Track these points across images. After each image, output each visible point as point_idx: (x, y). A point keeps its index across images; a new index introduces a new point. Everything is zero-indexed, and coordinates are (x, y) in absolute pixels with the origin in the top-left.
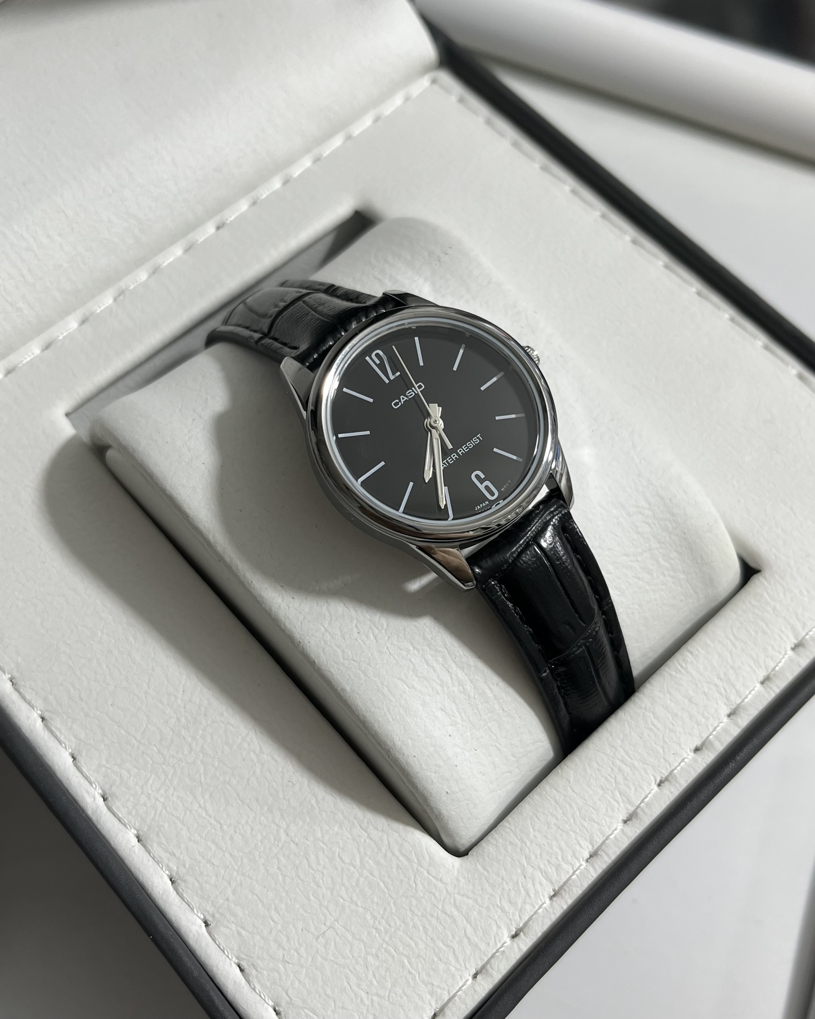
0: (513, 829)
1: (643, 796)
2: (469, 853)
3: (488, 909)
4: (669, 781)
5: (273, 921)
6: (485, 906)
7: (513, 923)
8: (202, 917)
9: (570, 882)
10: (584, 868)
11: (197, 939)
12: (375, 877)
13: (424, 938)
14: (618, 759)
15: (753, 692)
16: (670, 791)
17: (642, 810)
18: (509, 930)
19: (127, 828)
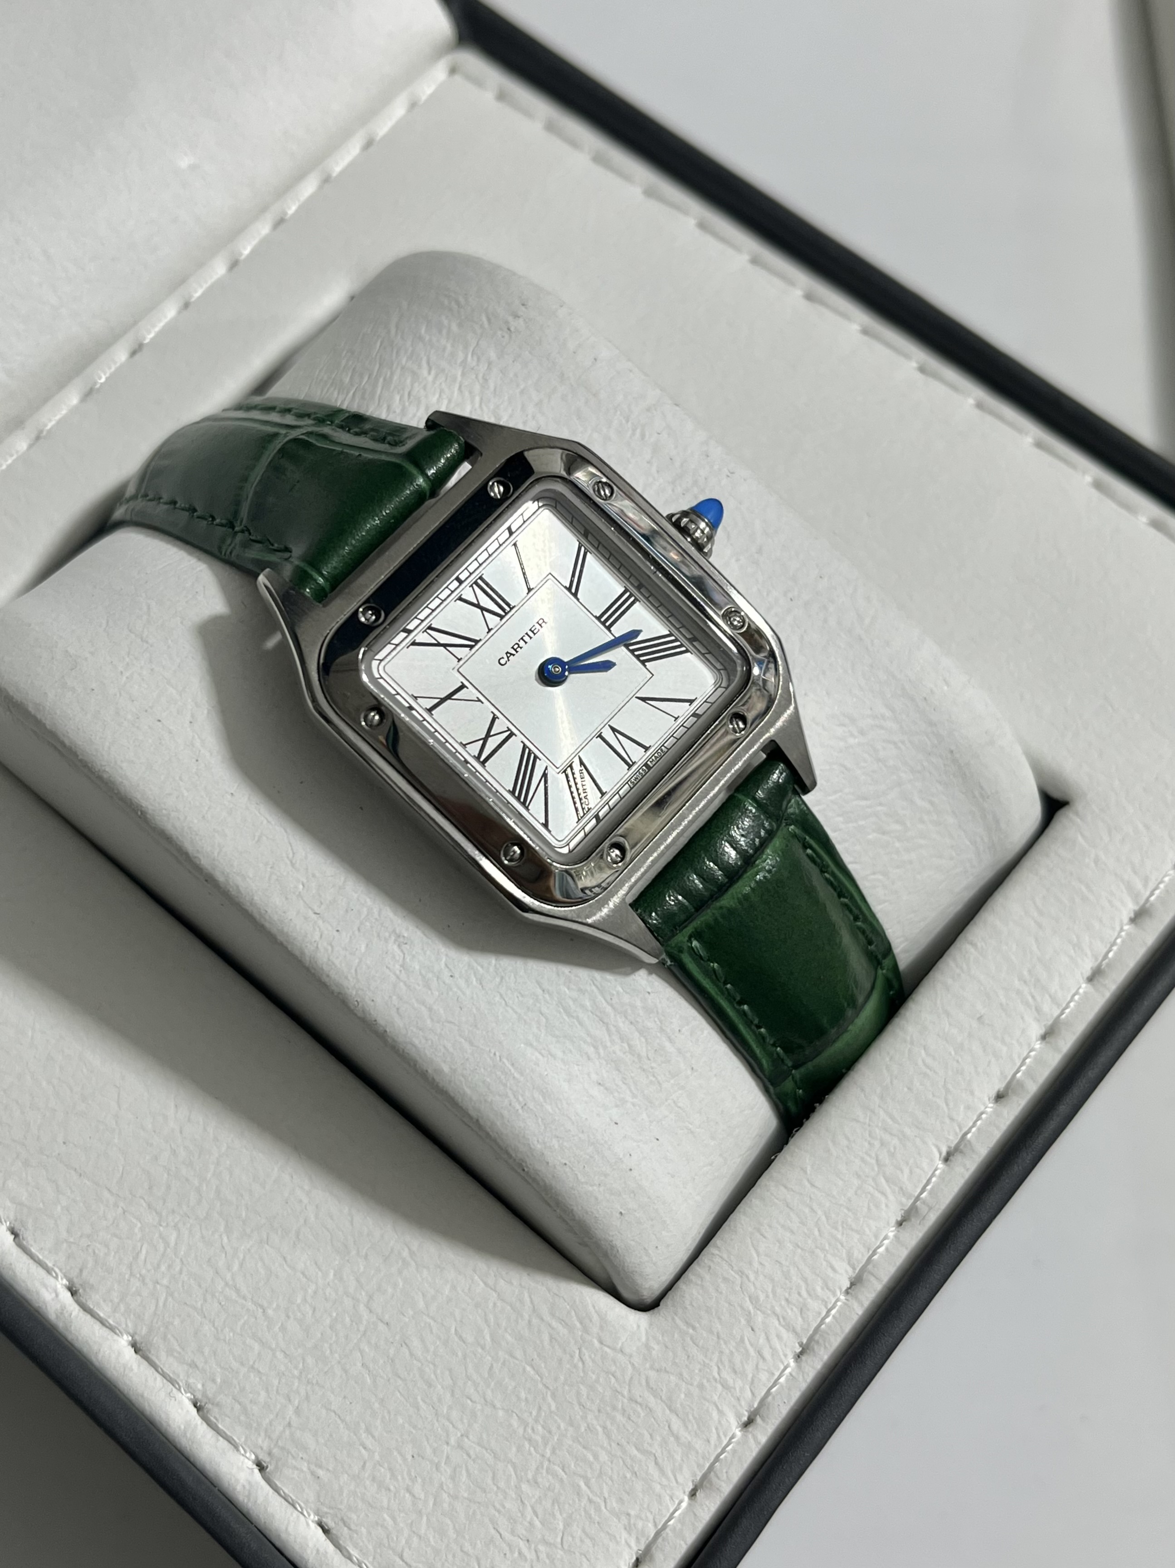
0: (725, 1256)
1: (925, 1182)
2: (661, 1304)
3: (701, 1387)
4: (961, 1152)
5: (365, 1448)
6: (695, 1383)
7: (743, 1403)
8: (253, 1457)
9: (823, 1326)
10: (844, 1303)
11: (249, 1491)
12: (517, 1359)
13: (605, 1445)
14: (877, 1126)
15: (1077, 997)
16: (964, 1166)
17: (924, 1202)
18: (738, 1416)
19: (115, 1333)
